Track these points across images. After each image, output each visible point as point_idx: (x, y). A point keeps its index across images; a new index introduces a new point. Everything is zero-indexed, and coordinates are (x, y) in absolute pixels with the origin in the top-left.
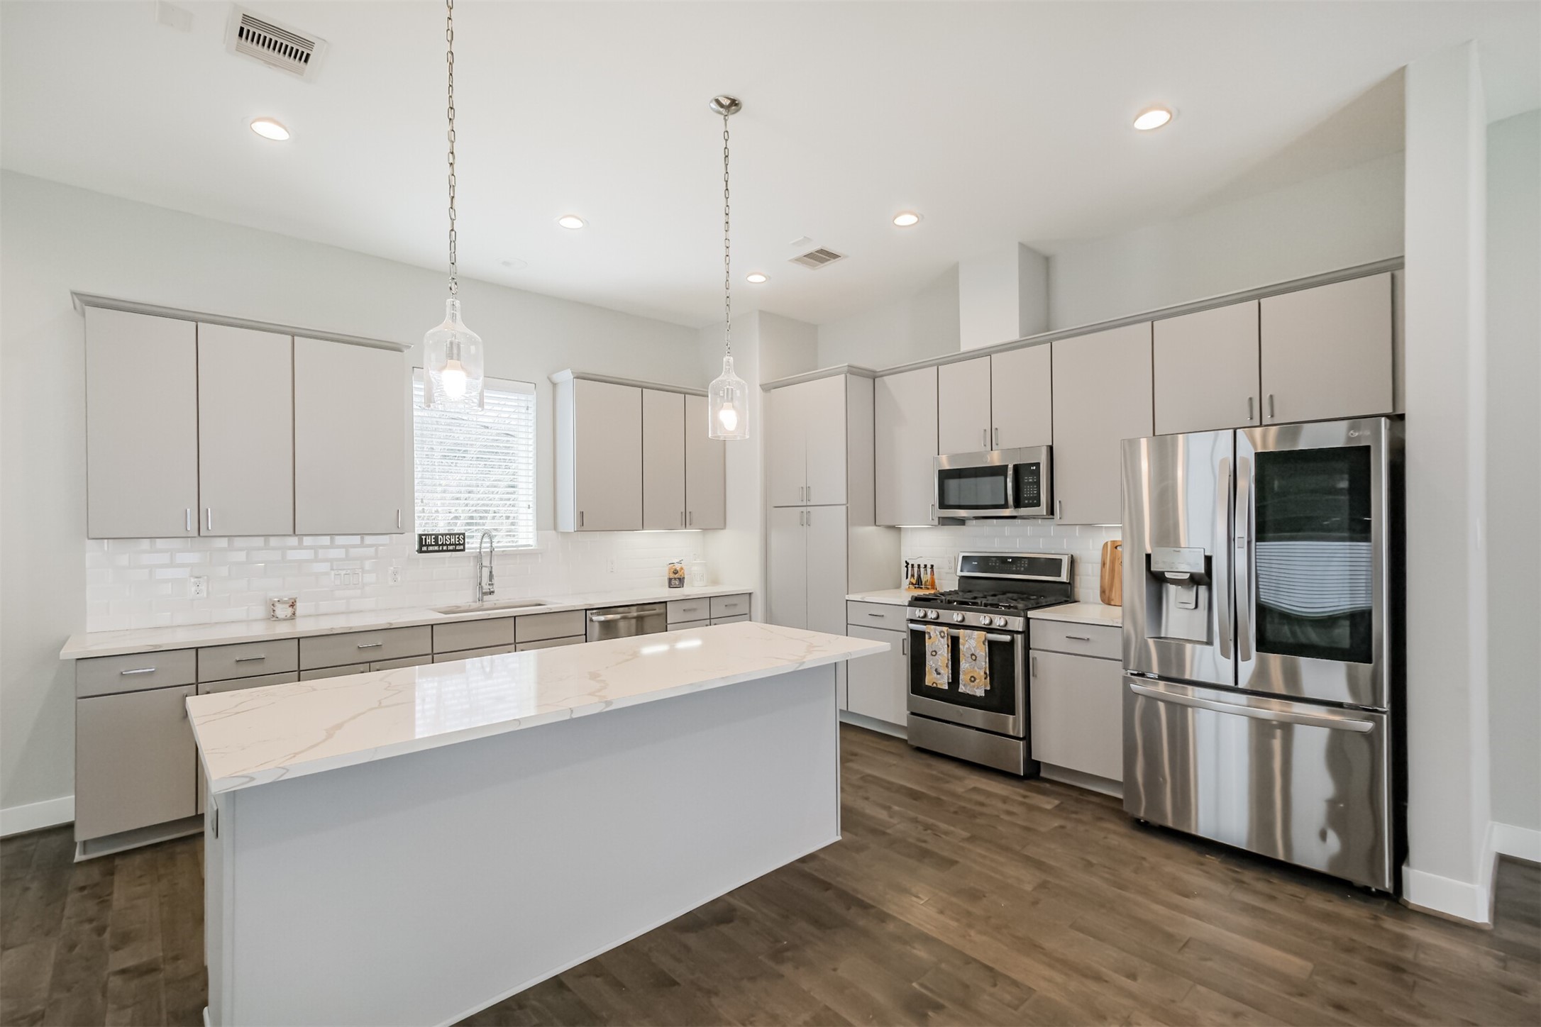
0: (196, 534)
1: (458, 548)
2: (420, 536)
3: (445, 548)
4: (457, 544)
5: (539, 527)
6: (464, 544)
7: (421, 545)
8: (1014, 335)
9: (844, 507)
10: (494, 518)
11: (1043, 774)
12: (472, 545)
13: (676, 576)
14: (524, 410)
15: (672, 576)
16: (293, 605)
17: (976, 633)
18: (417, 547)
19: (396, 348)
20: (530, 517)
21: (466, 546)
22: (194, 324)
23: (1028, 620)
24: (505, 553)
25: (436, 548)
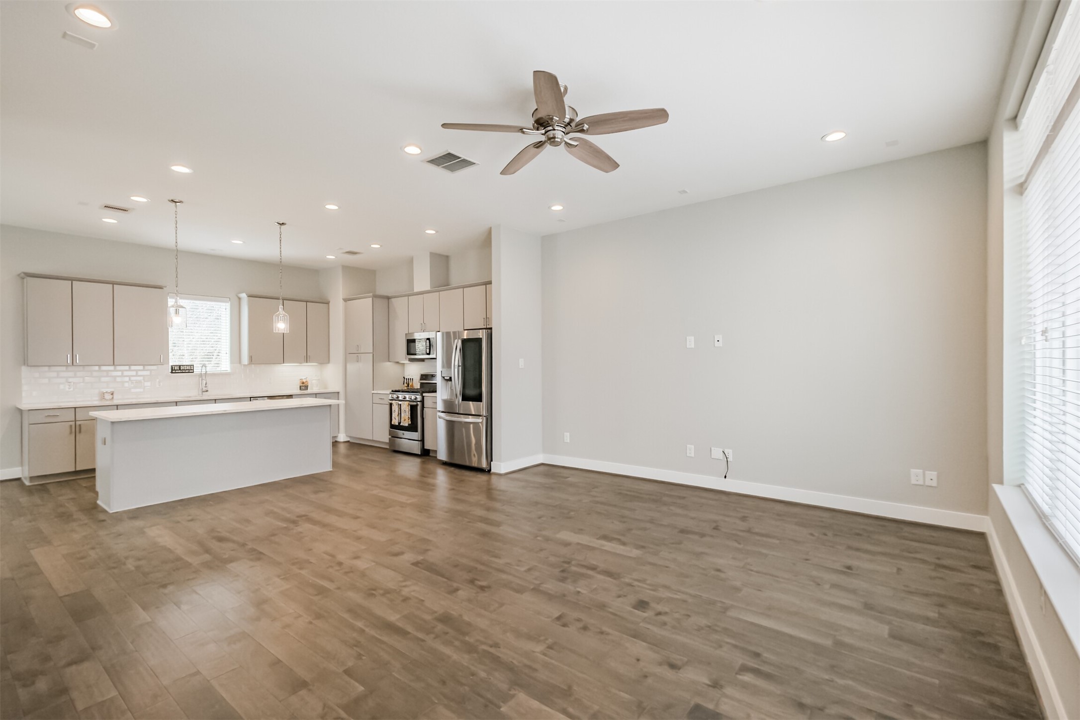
0: (71, 364)
1: (190, 371)
2: (172, 366)
3: (184, 371)
5: (232, 362)
6: (193, 370)
7: (172, 370)
8: (428, 288)
9: (372, 354)
10: (216, 358)
11: (431, 454)
12: (197, 370)
13: (303, 385)
14: (224, 310)
15: (302, 385)
16: (112, 394)
17: (406, 402)
18: (170, 371)
19: (161, 288)
20: (228, 358)
21: (194, 370)
22: (71, 282)
23: (423, 397)
24: (214, 374)
25: (180, 371)
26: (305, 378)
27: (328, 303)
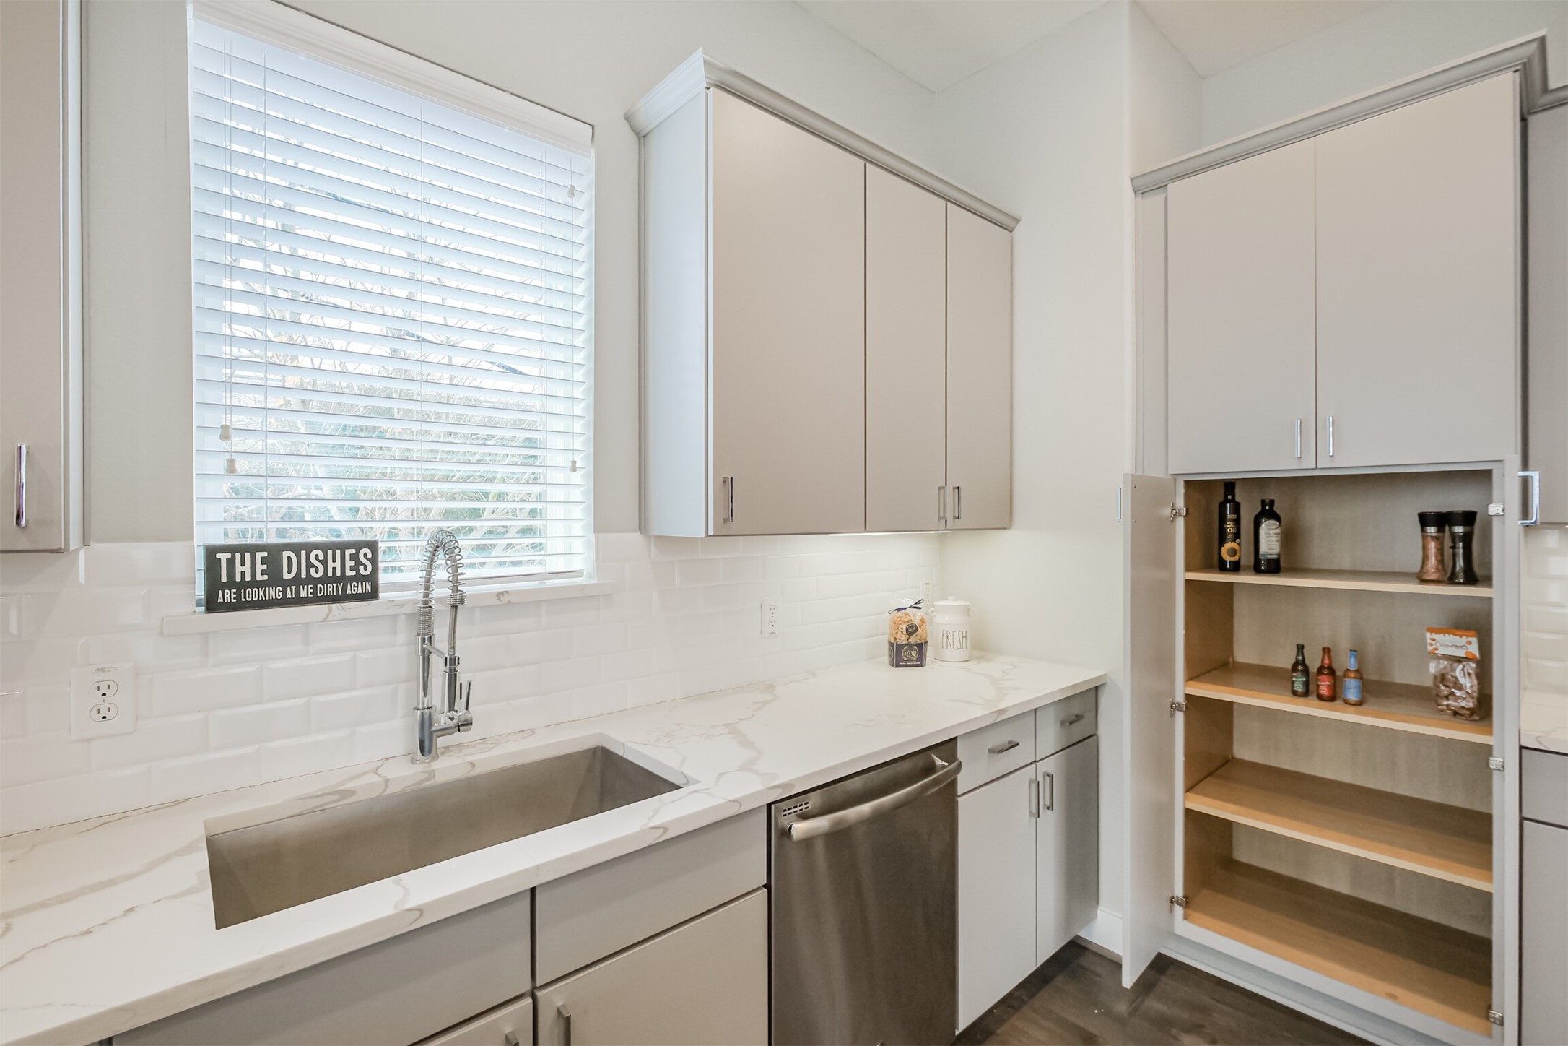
2: (211, 553)
3: (303, 590)
4: (352, 579)
5: (601, 525)
6: (373, 578)
7: (213, 586)
12: (400, 577)
13: (913, 640)
15: (903, 639)
18: (200, 590)
20: (577, 495)
21: (383, 578)
24: (505, 599)
26: (912, 603)
27: (1006, 223)
